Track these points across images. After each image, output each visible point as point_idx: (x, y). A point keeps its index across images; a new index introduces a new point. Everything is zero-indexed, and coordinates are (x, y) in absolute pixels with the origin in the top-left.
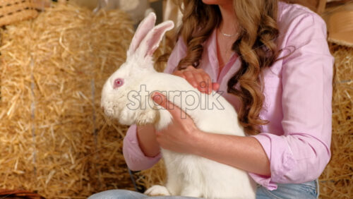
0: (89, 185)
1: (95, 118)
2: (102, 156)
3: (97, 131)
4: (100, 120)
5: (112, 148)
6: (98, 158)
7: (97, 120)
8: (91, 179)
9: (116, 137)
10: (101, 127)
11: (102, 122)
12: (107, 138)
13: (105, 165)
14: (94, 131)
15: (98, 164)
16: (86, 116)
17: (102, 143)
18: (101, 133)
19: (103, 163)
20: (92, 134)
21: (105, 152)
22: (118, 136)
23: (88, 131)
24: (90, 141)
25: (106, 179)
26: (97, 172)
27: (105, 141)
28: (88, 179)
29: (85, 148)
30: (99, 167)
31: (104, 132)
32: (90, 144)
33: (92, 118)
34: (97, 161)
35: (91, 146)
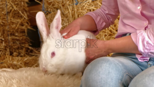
0: (3, 42)
1: (7, 5)
2: (12, 27)
3: (8, 13)
4: (10, 7)
5: (16, 22)
6: (8, 28)
7: (8, 7)
8: (5, 39)
9: (19, 16)
10: (11, 10)
11: (11, 8)
12: (14, 17)
13: (13, 31)
14: (6, 13)
15: (9, 31)
16: (2, 4)
17: (11, 20)
18: (11, 14)
19: (12, 31)
20: (6, 15)
21: (13, 25)
22: (20, 16)
23: (3, 13)
24: (4, 18)
25: (13, 39)
26: (8, 35)
27: (12, 19)
28: (3, 39)
29: (2, 22)
30: (9, 33)
31: (12, 13)
32: (4, 20)
33: (5, 5)
34: (9, 29)
35: (5, 21)
